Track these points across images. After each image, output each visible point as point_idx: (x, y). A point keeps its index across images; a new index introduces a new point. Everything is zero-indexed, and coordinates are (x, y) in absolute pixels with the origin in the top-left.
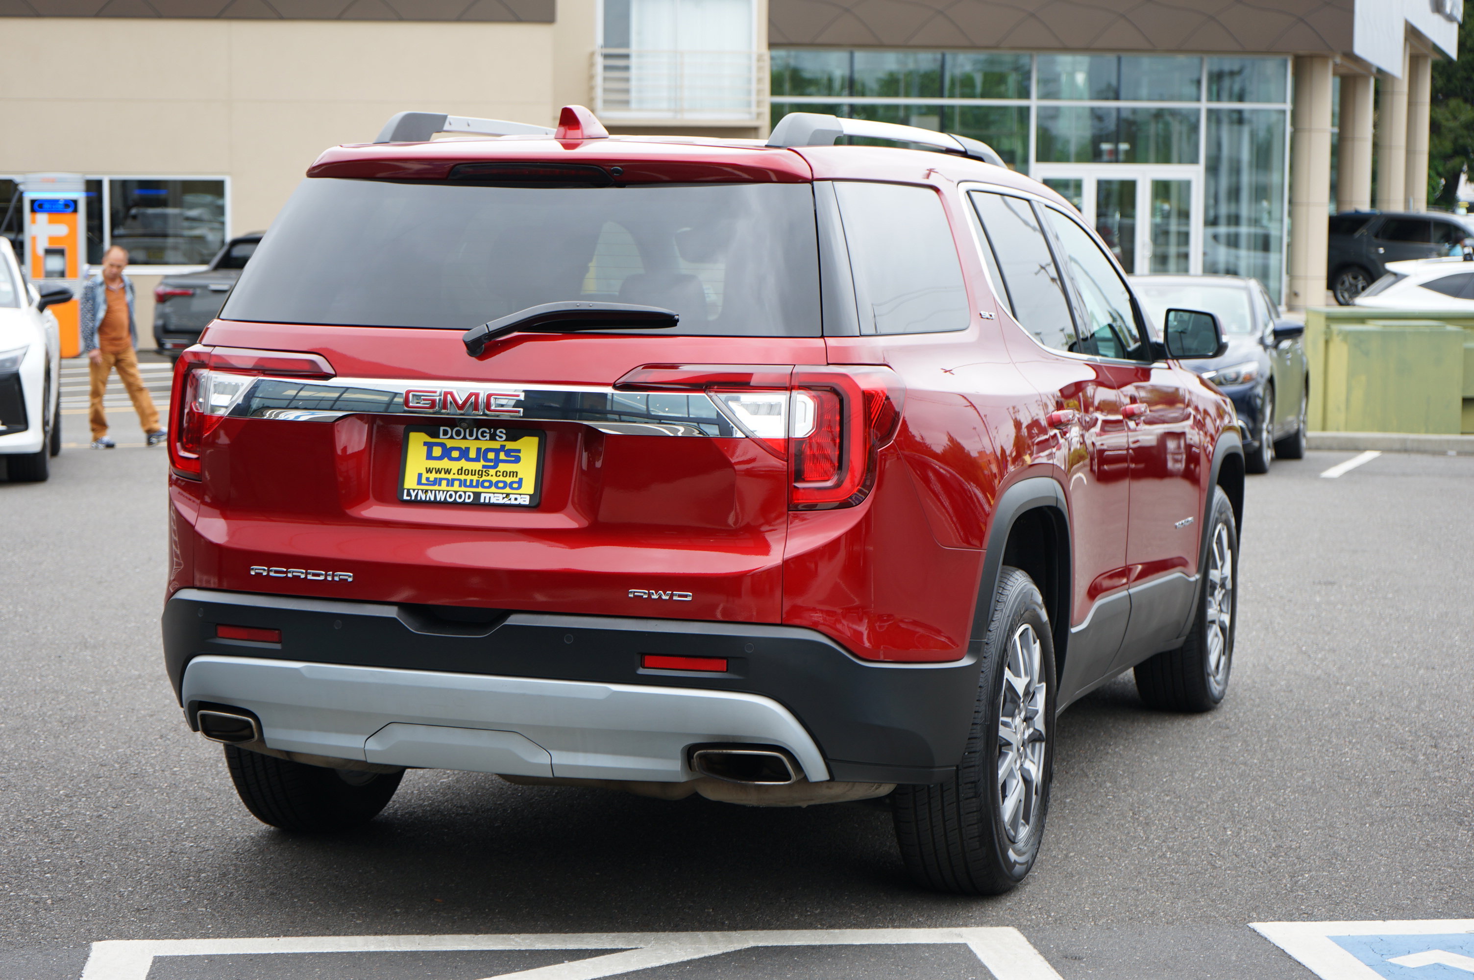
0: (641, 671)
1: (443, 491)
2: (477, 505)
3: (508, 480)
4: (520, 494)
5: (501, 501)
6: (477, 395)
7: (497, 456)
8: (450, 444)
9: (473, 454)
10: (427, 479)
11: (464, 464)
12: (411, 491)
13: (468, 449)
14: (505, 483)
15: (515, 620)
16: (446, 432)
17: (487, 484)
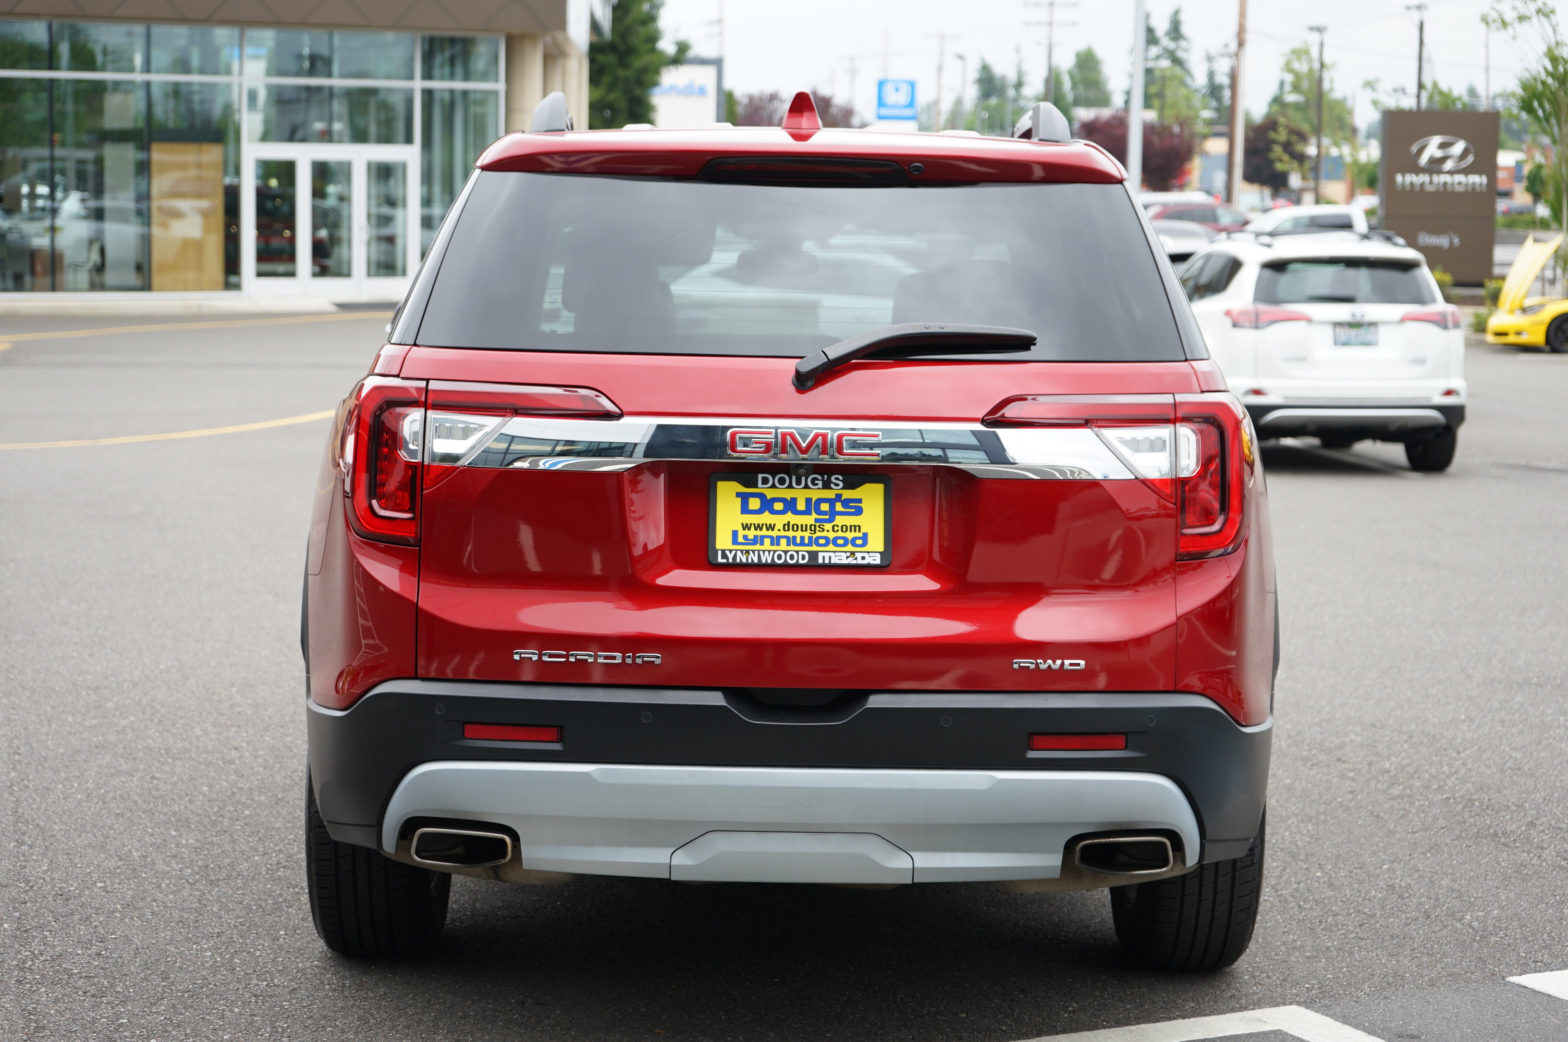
0: (1032, 754)
1: (769, 551)
2: (813, 567)
3: (850, 535)
4: (868, 552)
5: (845, 561)
6: (824, 436)
7: (832, 507)
8: (770, 494)
9: (801, 506)
10: (745, 537)
11: (790, 517)
12: (727, 552)
13: (794, 500)
14: (845, 539)
15: (876, 701)
16: (765, 481)
17: (822, 541)
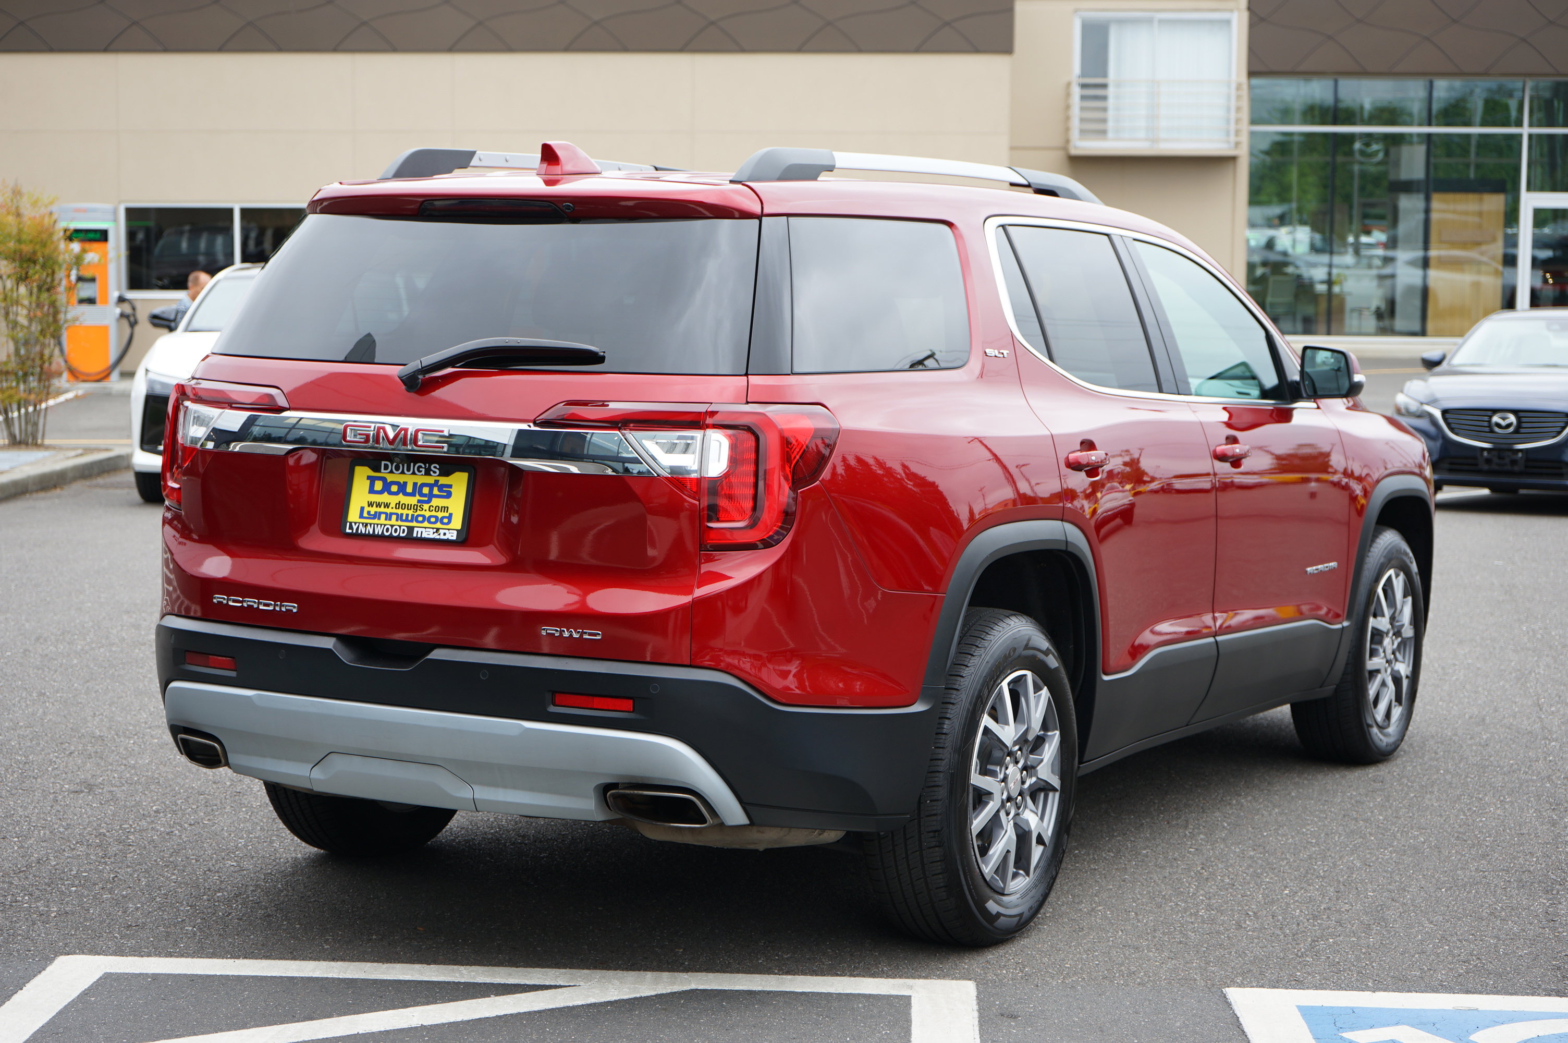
0: (552, 709)
1: (381, 525)
2: (410, 540)
3: (440, 515)
4: (449, 530)
5: (432, 536)
6: (406, 430)
7: (431, 490)
8: (390, 478)
9: (409, 489)
10: (369, 513)
11: (401, 498)
12: (353, 524)
13: (405, 483)
14: (436, 517)
15: (438, 654)
16: (386, 467)
17: (420, 519)
